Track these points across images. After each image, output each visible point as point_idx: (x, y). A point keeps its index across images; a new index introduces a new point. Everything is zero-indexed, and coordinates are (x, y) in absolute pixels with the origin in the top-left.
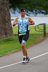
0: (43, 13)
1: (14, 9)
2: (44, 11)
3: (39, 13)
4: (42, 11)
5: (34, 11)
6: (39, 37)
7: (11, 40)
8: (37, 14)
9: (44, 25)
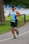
0: (24, 7)
1: (6, 5)
2: (25, 7)
3: (22, 7)
4: (23, 6)
5: (18, 6)
6: (21, 23)
7: (4, 25)
8: (20, 8)
9: (25, 15)
